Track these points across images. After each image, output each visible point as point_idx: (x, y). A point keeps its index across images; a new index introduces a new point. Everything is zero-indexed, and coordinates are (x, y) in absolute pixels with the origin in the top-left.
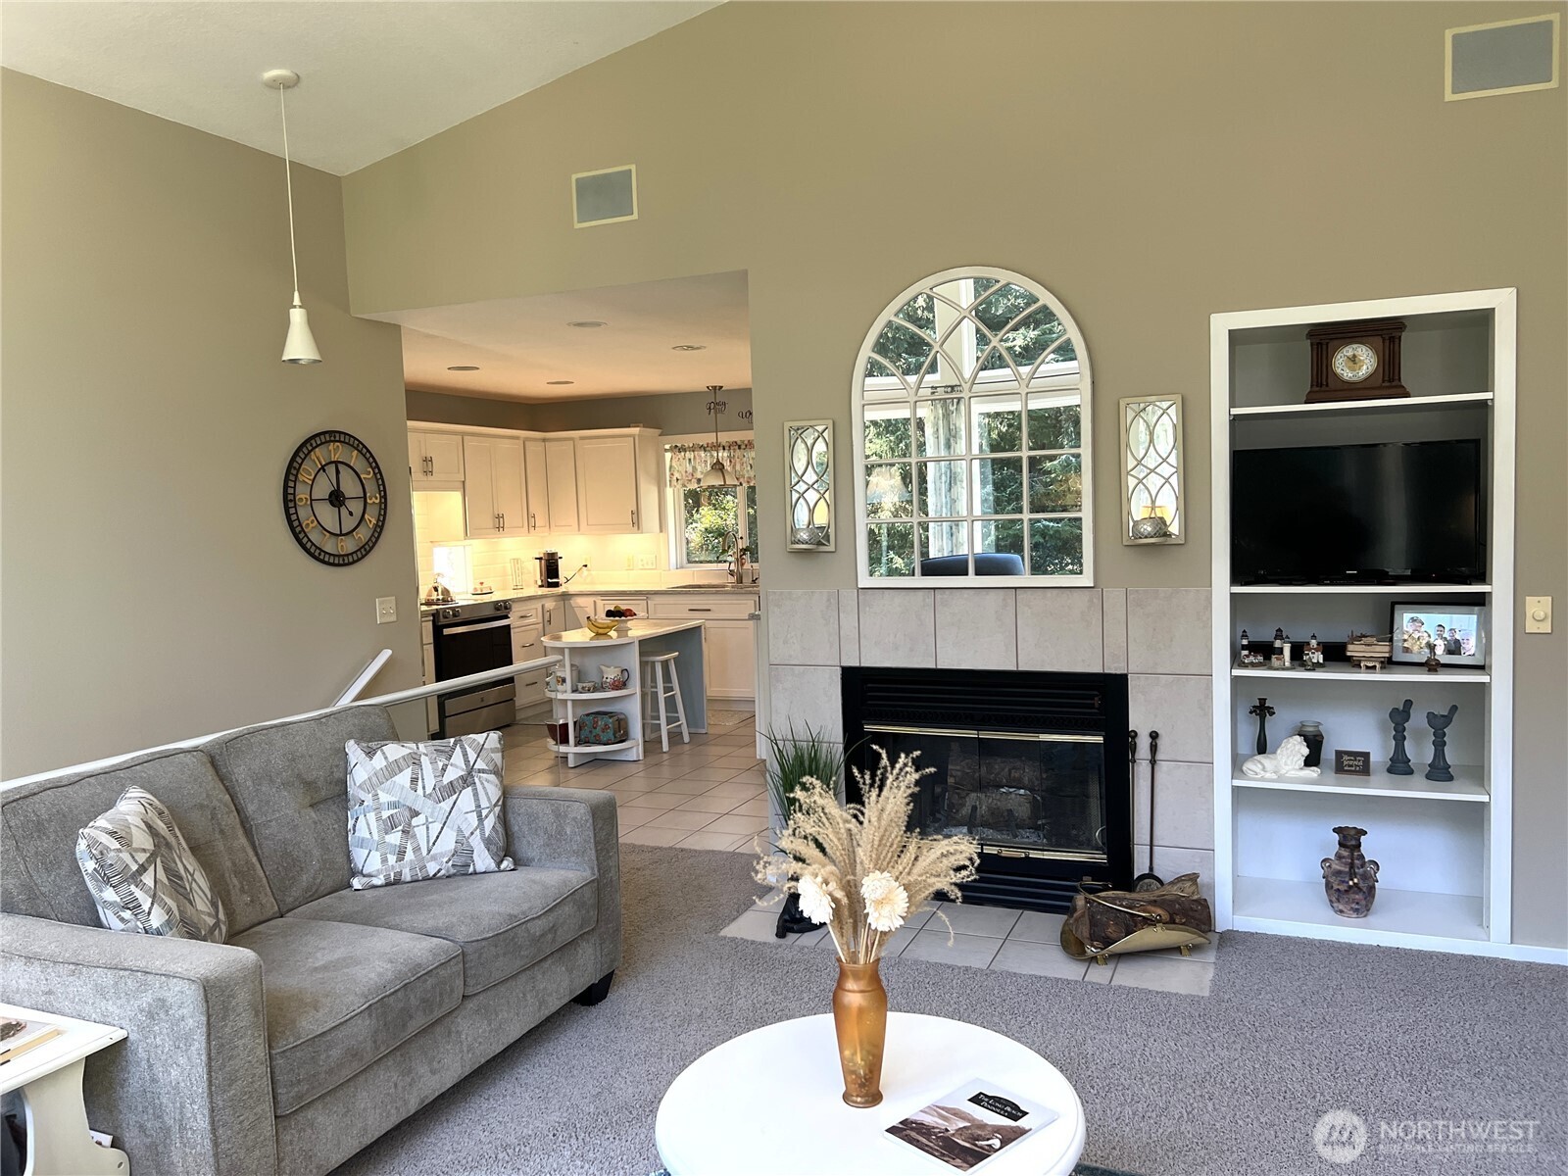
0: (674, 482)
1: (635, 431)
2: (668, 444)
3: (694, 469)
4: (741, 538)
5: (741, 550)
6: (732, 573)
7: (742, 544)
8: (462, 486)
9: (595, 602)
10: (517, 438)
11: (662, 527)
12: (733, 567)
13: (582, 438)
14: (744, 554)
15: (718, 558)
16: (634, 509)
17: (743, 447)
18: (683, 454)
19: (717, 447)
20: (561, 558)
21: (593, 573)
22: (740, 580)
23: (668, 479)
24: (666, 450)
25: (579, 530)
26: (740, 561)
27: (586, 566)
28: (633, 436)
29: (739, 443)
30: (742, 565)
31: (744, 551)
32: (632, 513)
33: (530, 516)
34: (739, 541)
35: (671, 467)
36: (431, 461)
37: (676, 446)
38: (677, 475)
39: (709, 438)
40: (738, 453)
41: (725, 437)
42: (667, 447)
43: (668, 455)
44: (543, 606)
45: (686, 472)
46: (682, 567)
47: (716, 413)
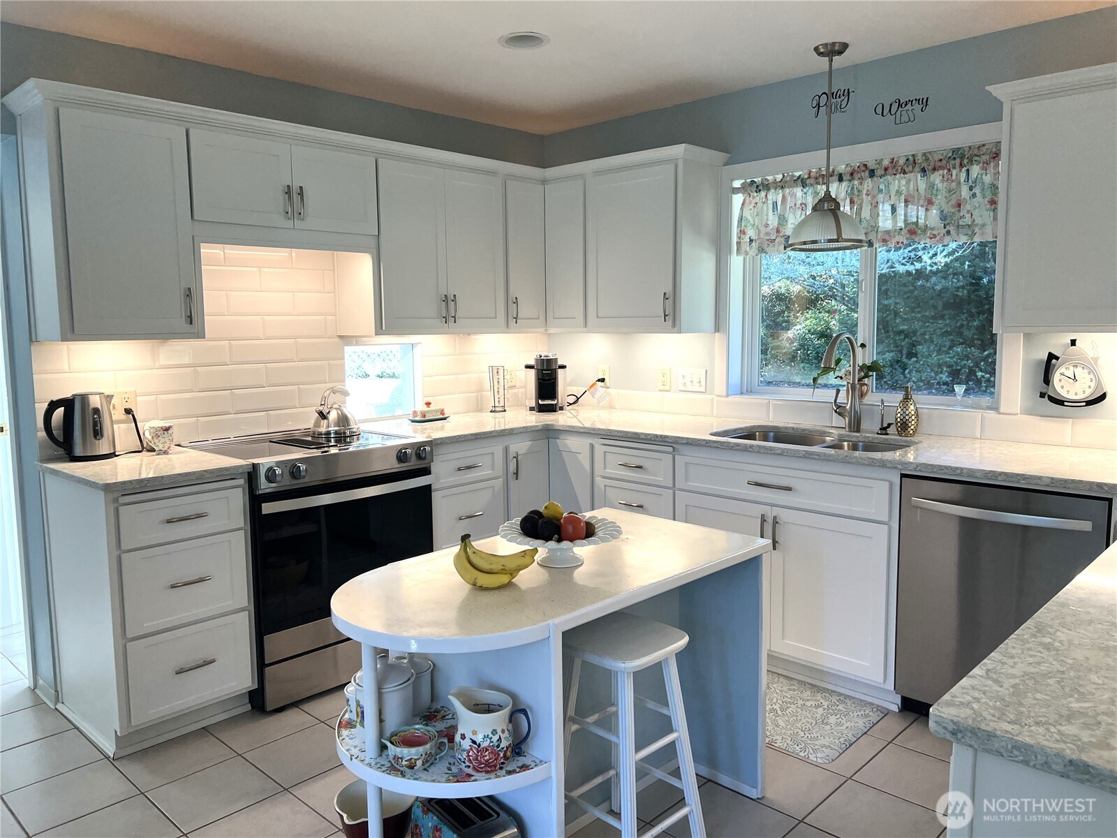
0: (745, 247)
1: (678, 150)
2: (738, 179)
3: (782, 220)
4: (863, 345)
5: (862, 368)
6: (839, 410)
7: (863, 357)
8: (373, 242)
9: (592, 446)
10: (493, 173)
11: (719, 323)
12: (842, 398)
13: (598, 173)
14: (866, 376)
15: (815, 380)
16: (669, 289)
17: (879, 172)
18: (763, 194)
19: (826, 177)
20: (563, 367)
21: (612, 391)
22: (856, 425)
23: (735, 239)
24: (735, 191)
25: (586, 325)
26: (857, 390)
27: (602, 380)
28: (674, 162)
29: (871, 165)
30: (862, 395)
31: (868, 369)
32: (665, 298)
33: (512, 303)
34: (859, 351)
35: (741, 219)
36: (301, 193)
37: (753, 182)
38: (751, 233)
39: (815, 160)
40: (869, 184)
41: (843, 158)
42: (737, 184)
43: (738, 199)
44: (506, 449)
45: (767, 226)
46: (750, 391)
47: (830, 113)
